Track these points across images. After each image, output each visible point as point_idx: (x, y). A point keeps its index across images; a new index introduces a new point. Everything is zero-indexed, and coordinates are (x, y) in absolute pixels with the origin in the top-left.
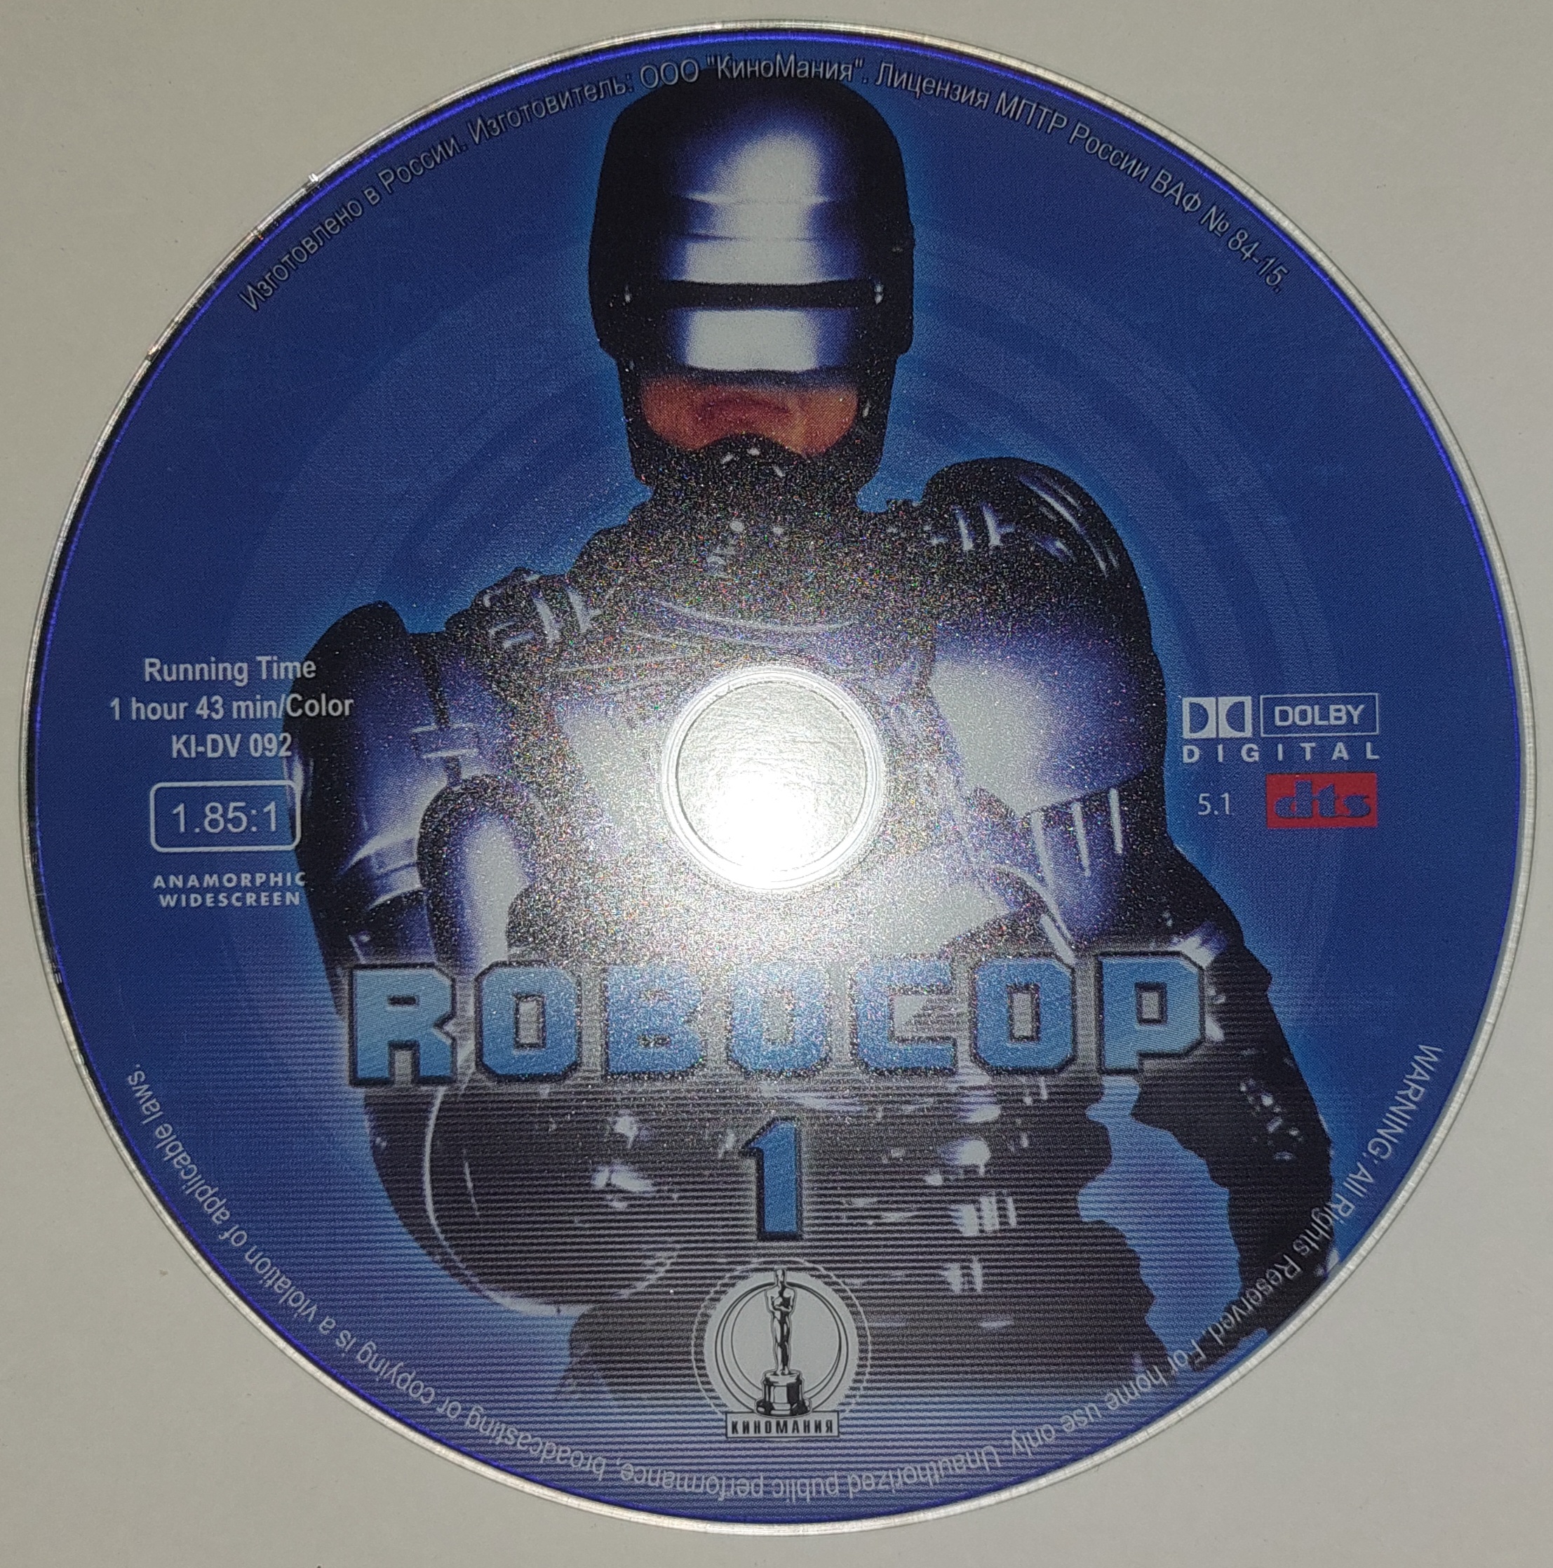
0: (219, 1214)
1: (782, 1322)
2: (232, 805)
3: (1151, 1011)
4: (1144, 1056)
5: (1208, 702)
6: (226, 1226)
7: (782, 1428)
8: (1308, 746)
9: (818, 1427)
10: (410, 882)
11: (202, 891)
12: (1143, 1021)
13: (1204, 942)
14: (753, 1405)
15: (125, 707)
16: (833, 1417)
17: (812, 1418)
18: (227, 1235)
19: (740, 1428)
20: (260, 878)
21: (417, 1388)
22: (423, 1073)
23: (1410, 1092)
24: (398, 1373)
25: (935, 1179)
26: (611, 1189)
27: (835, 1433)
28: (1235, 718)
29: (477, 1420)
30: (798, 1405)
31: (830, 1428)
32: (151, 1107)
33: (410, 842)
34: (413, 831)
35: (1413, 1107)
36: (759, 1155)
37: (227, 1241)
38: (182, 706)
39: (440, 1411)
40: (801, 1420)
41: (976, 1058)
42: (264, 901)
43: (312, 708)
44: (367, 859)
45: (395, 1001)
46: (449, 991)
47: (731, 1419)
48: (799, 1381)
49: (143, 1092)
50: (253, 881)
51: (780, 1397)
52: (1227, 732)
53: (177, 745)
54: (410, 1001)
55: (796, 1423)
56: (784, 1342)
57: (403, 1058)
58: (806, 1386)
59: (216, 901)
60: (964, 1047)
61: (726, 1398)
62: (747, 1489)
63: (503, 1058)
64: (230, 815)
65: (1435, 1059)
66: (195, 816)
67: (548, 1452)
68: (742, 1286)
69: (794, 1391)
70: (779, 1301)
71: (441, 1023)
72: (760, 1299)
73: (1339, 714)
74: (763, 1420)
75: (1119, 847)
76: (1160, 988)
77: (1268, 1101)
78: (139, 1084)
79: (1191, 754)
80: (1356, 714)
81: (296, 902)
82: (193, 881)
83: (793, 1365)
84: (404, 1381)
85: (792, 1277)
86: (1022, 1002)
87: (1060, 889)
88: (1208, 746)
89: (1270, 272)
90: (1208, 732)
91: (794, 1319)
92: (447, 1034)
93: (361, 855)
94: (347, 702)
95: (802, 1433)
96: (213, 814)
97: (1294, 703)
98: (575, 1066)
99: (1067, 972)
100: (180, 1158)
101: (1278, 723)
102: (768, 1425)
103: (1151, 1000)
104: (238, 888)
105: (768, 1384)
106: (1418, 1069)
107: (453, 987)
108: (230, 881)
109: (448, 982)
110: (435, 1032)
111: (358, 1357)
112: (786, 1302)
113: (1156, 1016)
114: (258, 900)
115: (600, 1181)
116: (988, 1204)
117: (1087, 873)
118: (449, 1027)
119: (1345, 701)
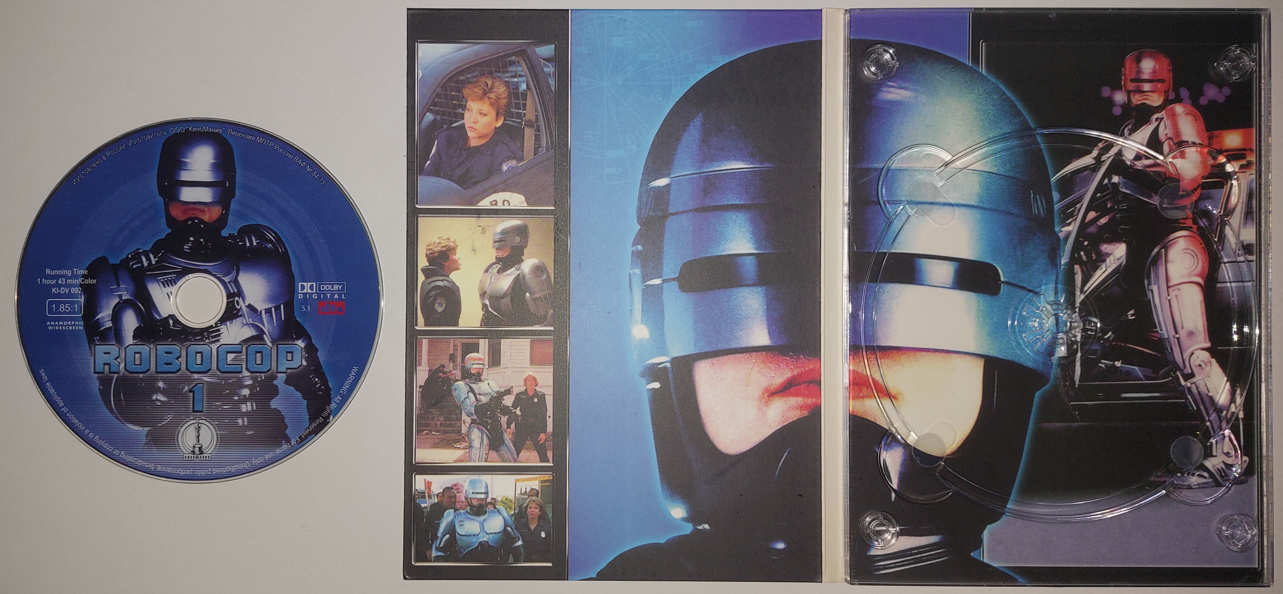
0: (61, 404)
1: (198, 432)
2: (67, 305)
3: (289, 358)
4: (287, 369)
5: (305, 284)
6: (63, 407)
7: (197, 458)
8: (329, 295)
9: (206, 457)
10: (109, 324)
11: (59, 326)
12: (287, 360)
13: (302, 342)
14: (190, 452)
15: (41, 281)
16: (210, 455)
17: (205, 455)
18: (63, 409)
19: (187, 457)
20: (73, 323)
21: (108, 447)
22: (111, 371)
23: (351, 378)
24: (104, 443)
25: (236, 398)
26: (157, 400)
27: (210, 459)
28: (311, 288)
29: (123, 455)
30: (202, 453)
31: (209, 458)
32: (45, 378)
33: (109, 314)
34: (110, 312)
35: (351, 381)
36: (193, 392)
37: (63, 411)
38: (55, 280)
39: (114, 453)
40: (202, 455)
41: (247, 369)
42: (74, 328)
43: (87, 281)
44: (98, 319)
45: (105, 353)
46: (118, 351)
47: (185, 455)
48: (202, 446)
49: (43, 374)
50: (71, 323)
51: (197, 450)
52: (309, 291)
53: (54, 290)
54: (109, 353)
55: (201, 456)
56: (198, 437)
57: (107, 367)
58: (203, 447)
59: (62, 328)
60: (244, 366)
61: (184, 450)
62: (188, 472)
63: (131, 367)
64: (66, 307)
65: (357, 370)
66: (58, 307)
67: (140, 463)
68: (189, 423)
69: (200, 448)
70: (197, 427)
71: (116, 359)
72: (192, 427)
73: (336, 287)
74: (193, 456)
75: (283, 318)
76: (292, 352)
77: (317, 380)
78: (43, 372)
79: (301, 296)
80: (340, 288)
81: (82, 329)
82: (57, 323)
83: (200, 442)
84: (105, 445)
85: (201, 421)
86: (259, 355)
87: (268, 328)
88: (305, 294)
89: (321, 181)
90: (305, 291)
91: (201, 432)
92: (118, 361)
93: (97, 317)
94: (95, 280)
95: (202, 459)
96: (62, 307)
97: (325, 284)
98: (149, 370)
99: (270, 349)
100: (52, 391)
101: (322, 289)
102: (194, 457)
103: (290, 355)
104: (67, 325)
105: (194, 447)
106: (353, 372)
107: (119, 350)
108: (65, 323)
109: (118, 349)
110: (115, 361)
111: (94, 439)
112: (199, 427)
113: (291, 359)
114: (72, 328)
115: (154, 398)
116: (249, 404)
117: (275, 325)
118: (118, 360)
119: (337, 284)
